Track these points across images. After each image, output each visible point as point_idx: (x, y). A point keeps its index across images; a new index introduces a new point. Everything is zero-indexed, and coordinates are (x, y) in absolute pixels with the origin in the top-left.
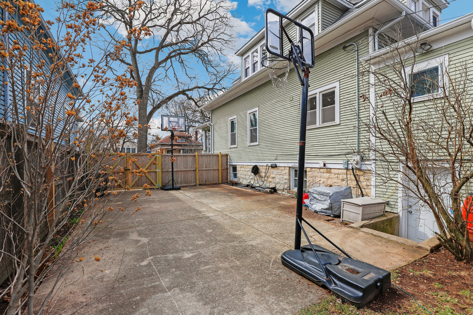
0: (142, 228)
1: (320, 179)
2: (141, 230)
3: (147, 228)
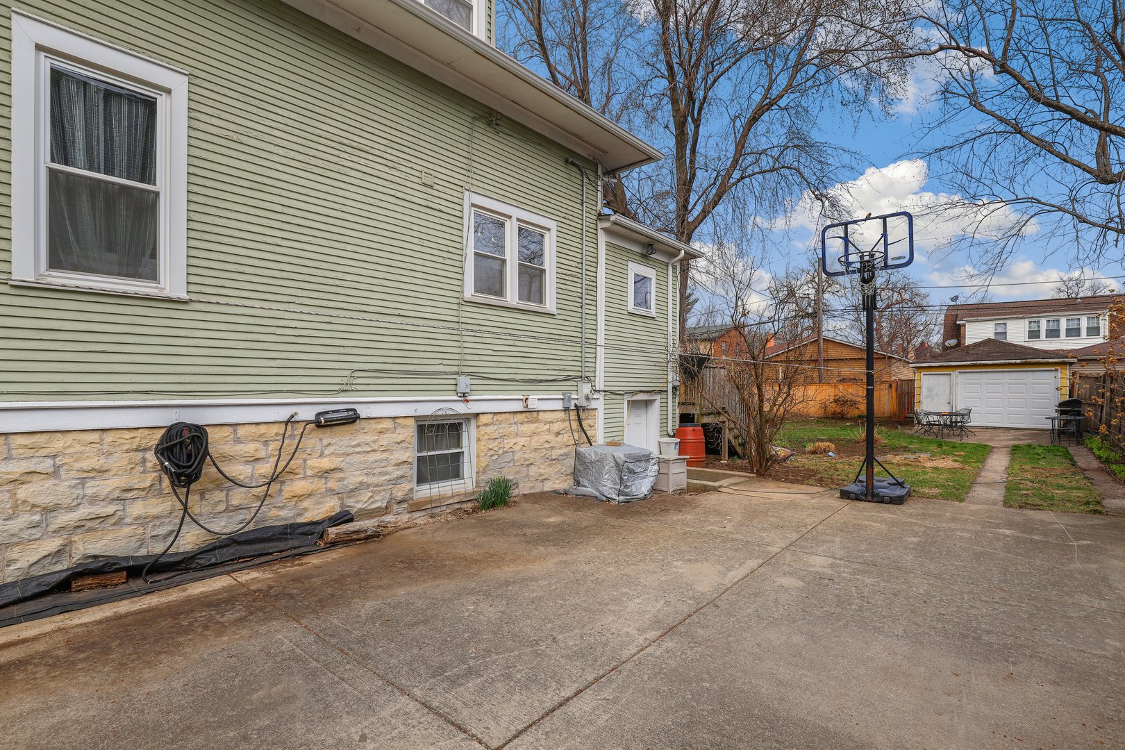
0: (1084, 599)
1: (514, 441)
2: (1090, 595)
3: (1067, 593)
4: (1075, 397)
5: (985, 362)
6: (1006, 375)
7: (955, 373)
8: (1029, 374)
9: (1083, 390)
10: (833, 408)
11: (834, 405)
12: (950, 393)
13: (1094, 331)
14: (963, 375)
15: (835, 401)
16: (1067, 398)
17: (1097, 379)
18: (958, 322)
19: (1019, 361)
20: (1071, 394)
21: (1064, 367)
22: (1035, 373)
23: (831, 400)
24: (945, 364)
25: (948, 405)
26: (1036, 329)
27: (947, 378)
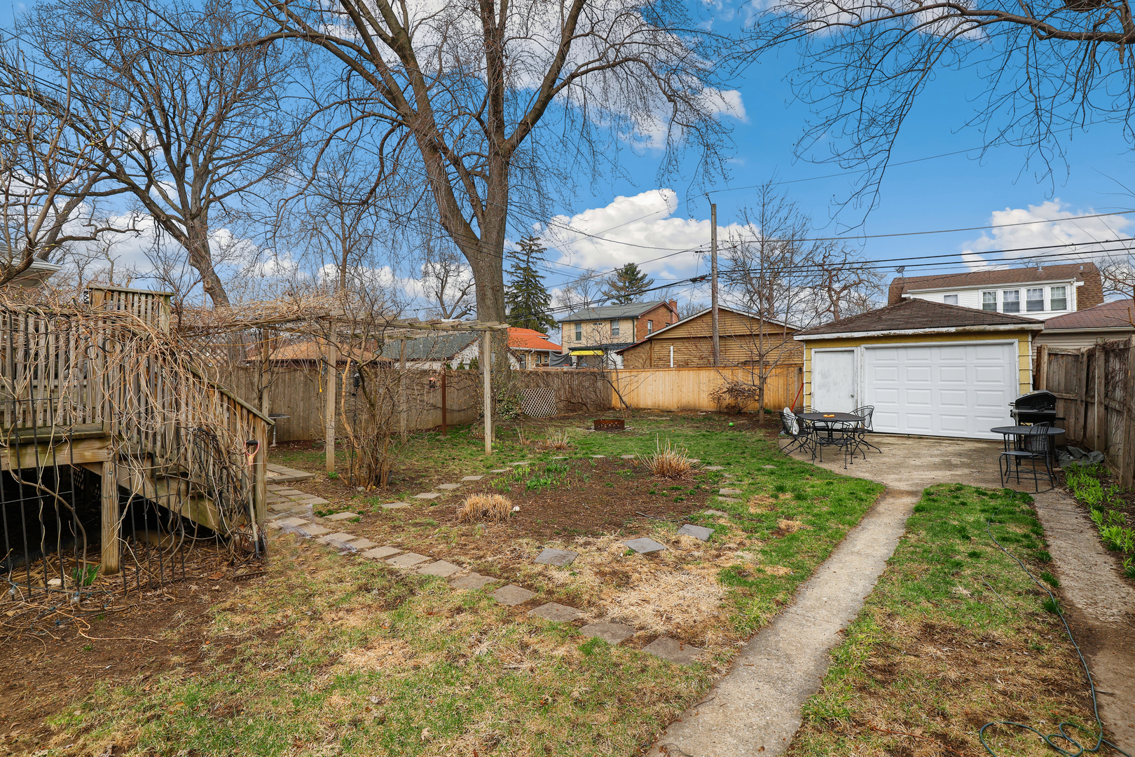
4: (1043, 390)
5: (903, 332)
6: (935, 351)
7: (860, 350)
8: (970, 349)
9: (1055, 375)
10: (728, 400)
11: (727, 396)
12: (854, 382)
13: (1060, 303)
14: (872, 353)
15: (730, 391)
16: (1030, 391)
17: (1076, 357)
18: (903, 296)
19: (953, 330)
20: (1036, 386)
21: (1024, 338)
22: (979, 349)
23: (725, 390)
24: (844, 335)
25: (851, 400)
26: (992, 302)
27: (847, 357)
